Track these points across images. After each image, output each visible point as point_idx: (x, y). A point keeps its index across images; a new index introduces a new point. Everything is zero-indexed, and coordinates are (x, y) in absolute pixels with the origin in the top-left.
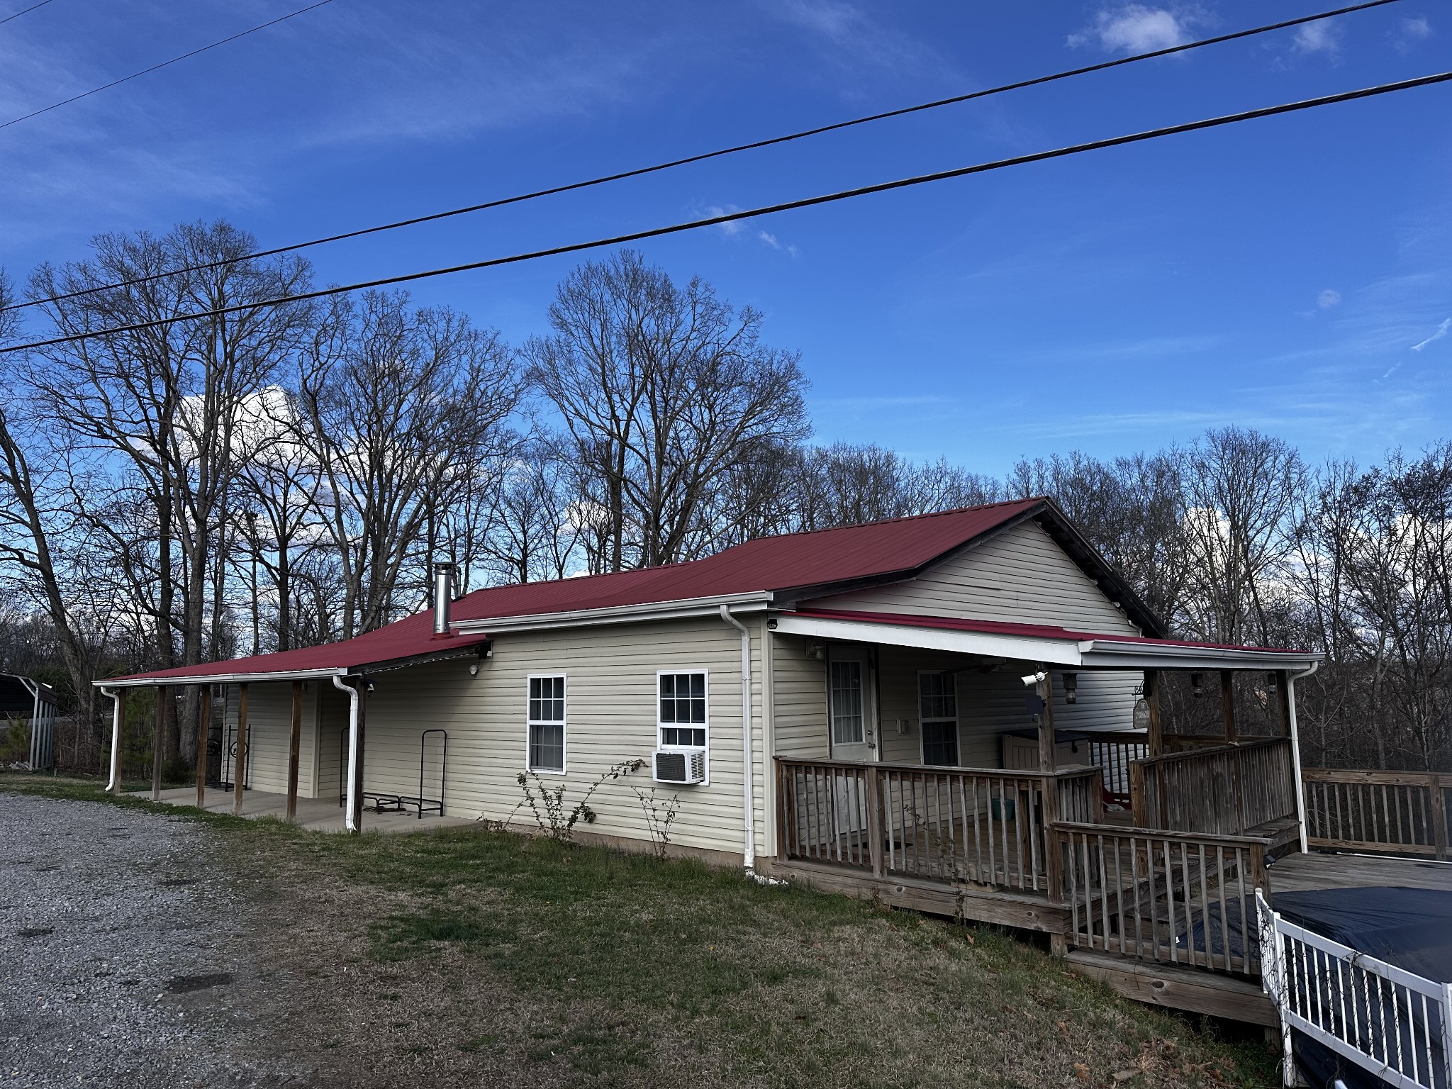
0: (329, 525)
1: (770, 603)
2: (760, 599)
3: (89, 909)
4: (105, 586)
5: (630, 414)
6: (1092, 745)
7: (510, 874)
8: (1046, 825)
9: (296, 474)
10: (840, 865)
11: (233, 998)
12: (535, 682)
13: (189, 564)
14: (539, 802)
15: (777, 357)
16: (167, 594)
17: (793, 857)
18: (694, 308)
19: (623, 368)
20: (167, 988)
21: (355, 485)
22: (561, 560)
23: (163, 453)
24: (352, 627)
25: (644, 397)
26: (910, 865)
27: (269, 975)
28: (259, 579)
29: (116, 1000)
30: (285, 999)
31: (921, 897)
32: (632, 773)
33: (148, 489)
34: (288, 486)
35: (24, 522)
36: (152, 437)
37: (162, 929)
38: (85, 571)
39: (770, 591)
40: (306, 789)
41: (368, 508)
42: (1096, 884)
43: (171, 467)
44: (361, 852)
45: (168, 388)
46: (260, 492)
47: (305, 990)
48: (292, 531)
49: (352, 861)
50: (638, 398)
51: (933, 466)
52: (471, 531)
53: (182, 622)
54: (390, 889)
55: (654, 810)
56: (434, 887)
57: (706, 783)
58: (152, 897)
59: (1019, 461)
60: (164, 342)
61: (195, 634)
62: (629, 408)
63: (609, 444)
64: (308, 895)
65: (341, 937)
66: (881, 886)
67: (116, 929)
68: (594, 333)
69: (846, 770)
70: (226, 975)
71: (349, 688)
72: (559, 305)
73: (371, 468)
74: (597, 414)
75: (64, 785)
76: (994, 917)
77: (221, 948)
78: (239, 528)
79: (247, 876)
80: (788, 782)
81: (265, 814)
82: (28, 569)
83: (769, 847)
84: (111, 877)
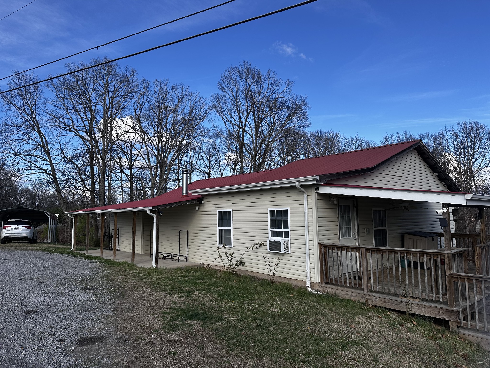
0: (146, 161)
1: (317, 181)
2: (313, 179)
3: (53, 301)
4: (74, 181)
5: (246, 120)
6: (452, 238)
7: (216, 287)
8: (447, 274)
9: (135, 144)
10: (348, 287)
11: (104, 350)
12: (220, 213)
13: (100, 174)
14: (224, 258)
15: (299, 98)
16: (93, 184)
17: (327, 283)
18: (269, 81)
19: (243, 103)
20: (77, 344)
21: (153, 147)
22: (222, 172)
23: (90, 136)
24: (154, 195)
25: (251, 113)
26: (381, 289)
27: (120, 338)
28: (123, 179)
29: (54, 350)
30: (126, 353)
31: (386, 302)
32: (259, 248)
33: (86, 149)
34: (132, 148)
35: (47, 160)
36: (86, 131)
37: (80, 311)
38: (66, 176)
39: (317, 176)
40: (138, 250)
41: (158, 155)
42: (464, 299)
43: (93, 141)
44: (158, 276)
45: (91, 115)
46: (123, 150)
47: (135, 347)
48: (134, 163)
49: (155, 280)
50: (249, 114)
51: (354, 137)
52: (192, 162)
53: (98, 193)
54: (170, 294)
55: (269, 262)
56: (187, 292)
57: (289, 252)
58: (78, 296)
59: (384, 135)
60: (90, 99)
61: (102, 197)
62: (246, 118)
63: (239, 131)
64: (138, 296)
65: (151, 318)
66: (368, 297)
67: (62, 311)
68: (233, 91)
69: (351, 249)
70: (102, 337)
71: (153, 214)
72: (221, 82)
73: (158, 140)
74: (234, 120)
75: (58, 248)
76: (421, 312)
77: (101, 322)
78: (116, 162)
79: (115, 287)
80: (324, 253)
81: (123, 260)
82: (48, 176)
83: (317, 279)
84: (65, 286)
